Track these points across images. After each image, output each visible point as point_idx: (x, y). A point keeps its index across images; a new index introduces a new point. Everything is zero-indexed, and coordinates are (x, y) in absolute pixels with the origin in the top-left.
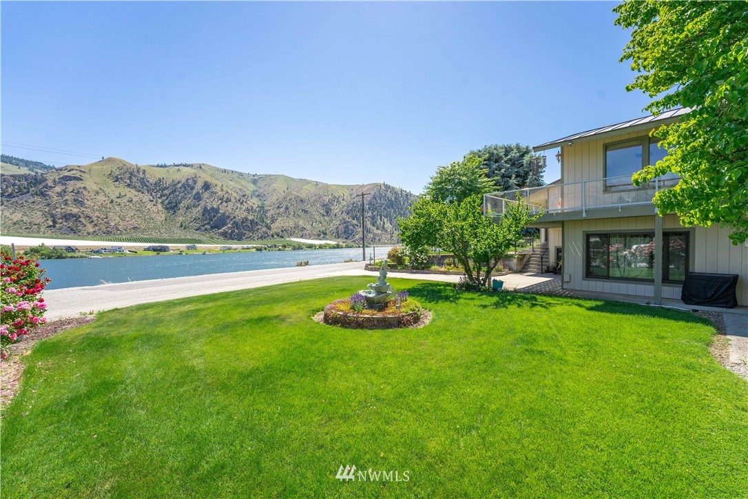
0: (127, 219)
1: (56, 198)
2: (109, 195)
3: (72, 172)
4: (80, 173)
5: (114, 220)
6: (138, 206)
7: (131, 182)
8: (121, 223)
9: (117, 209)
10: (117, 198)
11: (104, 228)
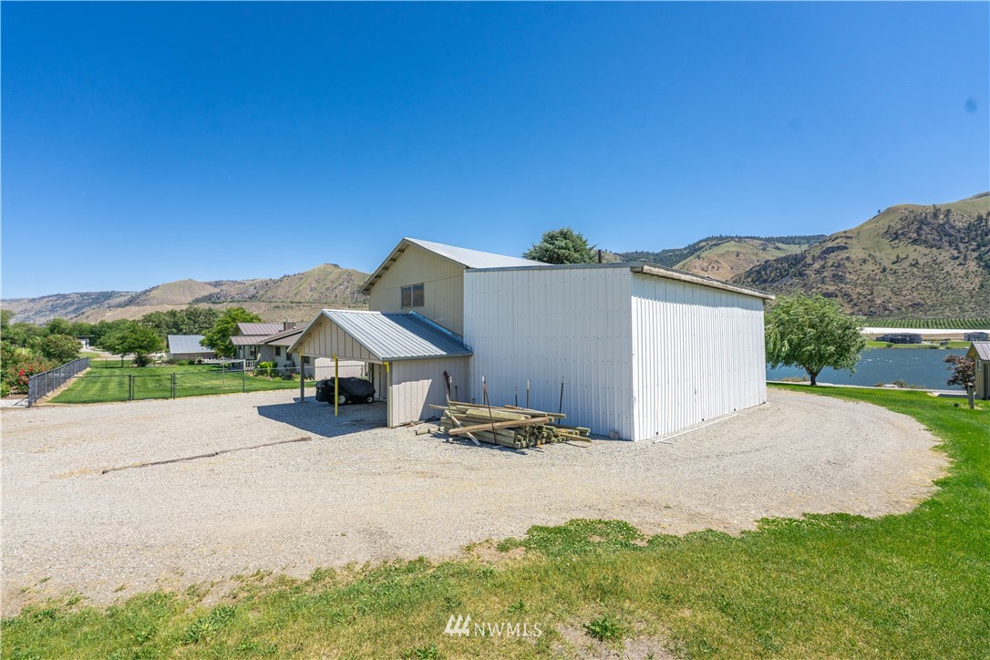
0: (904, 293)
1: (814, 276)
2: (882, 261)
3: (836, 241)
4: (845, 241)
5: (882, 295)
6: (927, 270)
7: (918, 235)
8: (894, 299)
9: (891, 279)
10: (894, 263)
11: (865, 309)
